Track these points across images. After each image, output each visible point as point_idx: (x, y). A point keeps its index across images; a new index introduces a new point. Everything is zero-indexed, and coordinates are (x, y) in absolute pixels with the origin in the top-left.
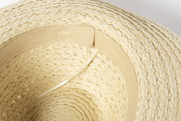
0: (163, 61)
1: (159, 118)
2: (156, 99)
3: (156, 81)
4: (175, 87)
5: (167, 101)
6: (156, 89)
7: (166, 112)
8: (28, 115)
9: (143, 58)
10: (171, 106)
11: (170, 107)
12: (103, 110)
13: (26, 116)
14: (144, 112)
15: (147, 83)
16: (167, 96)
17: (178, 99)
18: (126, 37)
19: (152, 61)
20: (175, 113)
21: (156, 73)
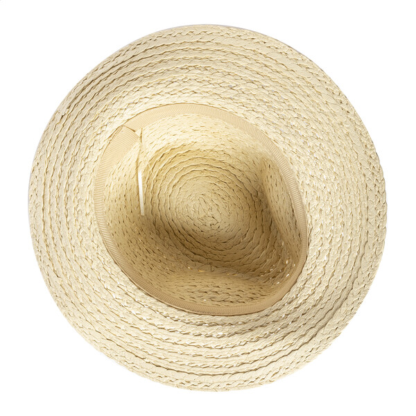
0: (208, 69)
1: (279, 109)
2: (256, 102)
3: (232, 91)
4: (250, 73)
5: (264, 91)
6: (243, 95)
7: (276, 98)
8: (161, 236)
9: (194, 89)
10: (271, 88)
11: (272, 91)
12: (193, 140)
13: (162, 238)
14: (265, 122)
15: (230, 101)
16: (257, 87)
17: (266, 78)
18: (154, 95)
19: (204, 82)
20: (281, 89)
21: (221, 85)
